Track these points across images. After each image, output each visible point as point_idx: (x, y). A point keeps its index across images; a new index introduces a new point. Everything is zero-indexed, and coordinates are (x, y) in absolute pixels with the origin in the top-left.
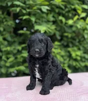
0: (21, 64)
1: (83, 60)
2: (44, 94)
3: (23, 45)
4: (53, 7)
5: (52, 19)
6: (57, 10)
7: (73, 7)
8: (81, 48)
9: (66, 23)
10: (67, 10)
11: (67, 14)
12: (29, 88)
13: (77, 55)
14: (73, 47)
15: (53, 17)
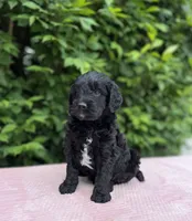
0: (30, 137)
1: (153, 132)
2: (102, 202)
3: (36, 98)
4: (102, 21)
5: (97, 46)
6: (109, 29)
7: (141, 25)
8: (149, 109)
9: (124, 58)
10: (128, 29)
11: (127, 39)
12: (66, 189)
13: (142, 123)
14: (133, 106)
15: (100, 41)
